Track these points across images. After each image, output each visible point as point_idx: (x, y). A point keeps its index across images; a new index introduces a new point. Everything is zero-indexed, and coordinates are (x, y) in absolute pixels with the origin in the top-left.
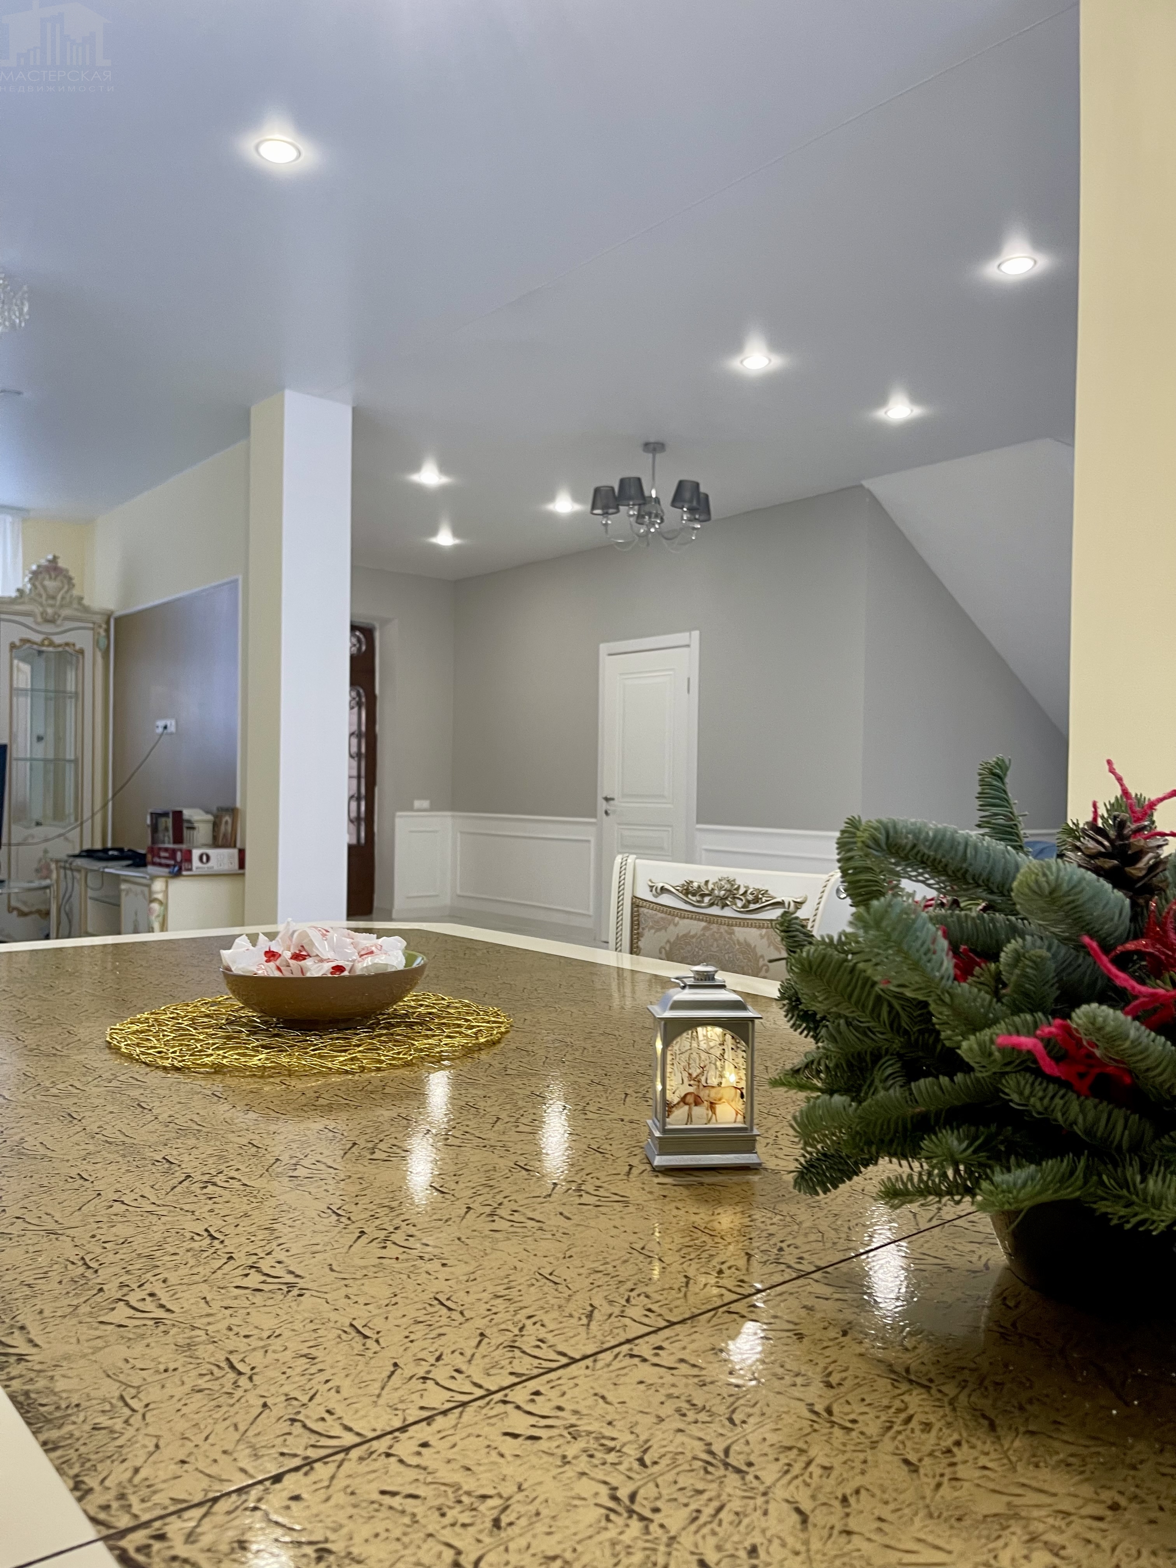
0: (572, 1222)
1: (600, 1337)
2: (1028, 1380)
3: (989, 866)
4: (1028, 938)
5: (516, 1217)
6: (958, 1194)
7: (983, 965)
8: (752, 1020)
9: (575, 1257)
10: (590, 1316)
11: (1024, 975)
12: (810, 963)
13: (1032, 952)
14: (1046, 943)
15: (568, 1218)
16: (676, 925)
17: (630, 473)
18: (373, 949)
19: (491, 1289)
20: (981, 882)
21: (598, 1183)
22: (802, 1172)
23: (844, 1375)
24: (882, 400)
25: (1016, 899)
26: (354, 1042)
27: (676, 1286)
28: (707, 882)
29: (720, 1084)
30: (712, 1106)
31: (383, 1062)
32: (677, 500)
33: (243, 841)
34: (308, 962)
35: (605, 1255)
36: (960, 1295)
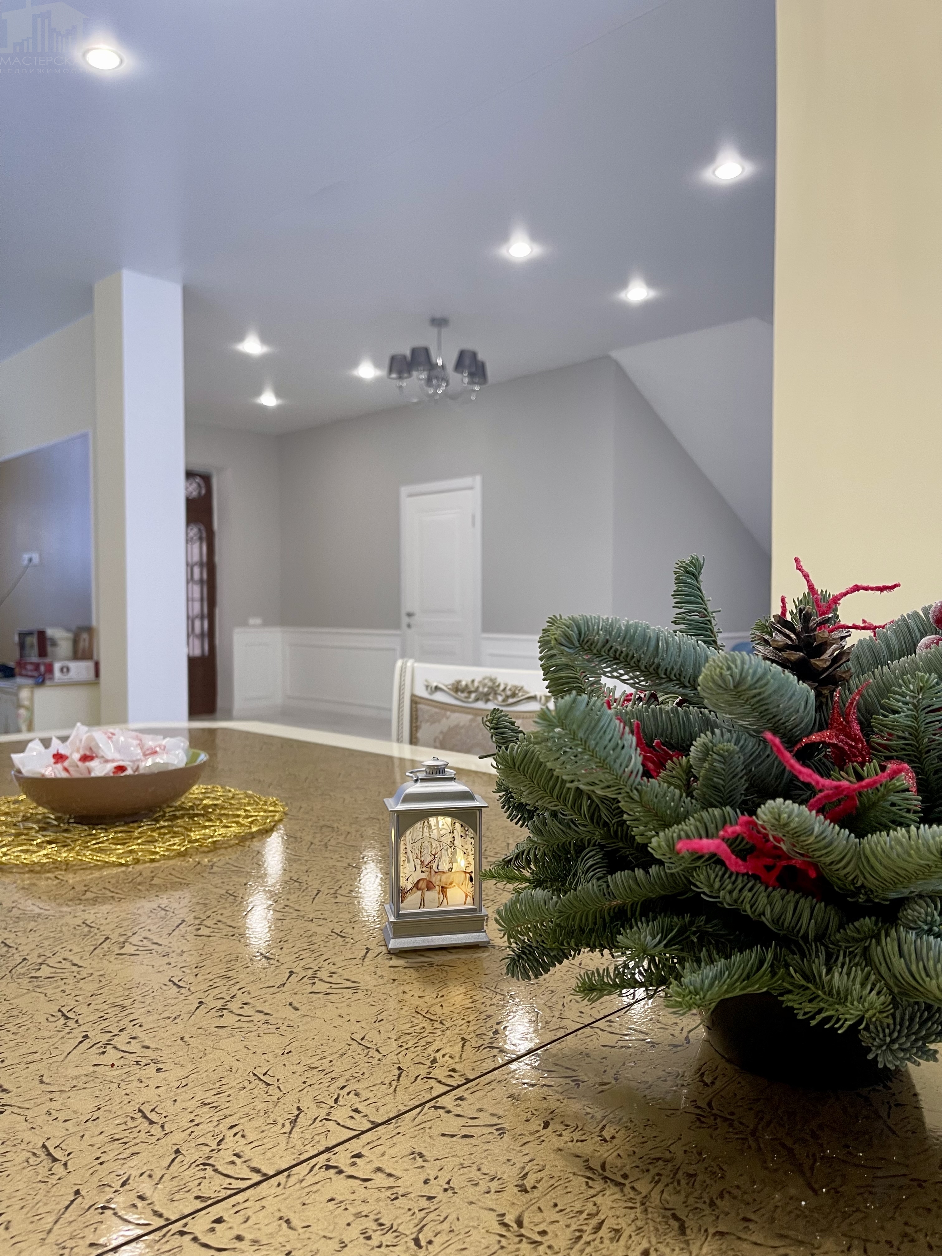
0: (299, 1012)
1: (299, 1146)
2: (721, 1168)
3: (680, 660)
4: (717, 731)
5: (247, 1010)
6: (651, 985)
7: (675, 759)
8: (479, 809)
9: (294, 1053)
10: (294, 1122)
11: (713, 770)
12: (513, 759)
13: (721, 746)
14: (735, 736)
15: (297, 1009)
16: (448, 718)
17: (419, 343)
18: (158, 749)
19: (200, 1096)
20: (673, 677)
21: (333, 968)
22: (513, 959)
23: (539, 1175)
24: (623, 284)
25: (702, 694)
26: (136, 834)
27: (387, 1081)
28: (473, 681)
29: (451, 869)
30: (443, 889)
31: (157, 853)
32: (459, 366)
33: (98, 655)
34: (93, 764)
35: (324, 1048)
36: (661, 1073)
